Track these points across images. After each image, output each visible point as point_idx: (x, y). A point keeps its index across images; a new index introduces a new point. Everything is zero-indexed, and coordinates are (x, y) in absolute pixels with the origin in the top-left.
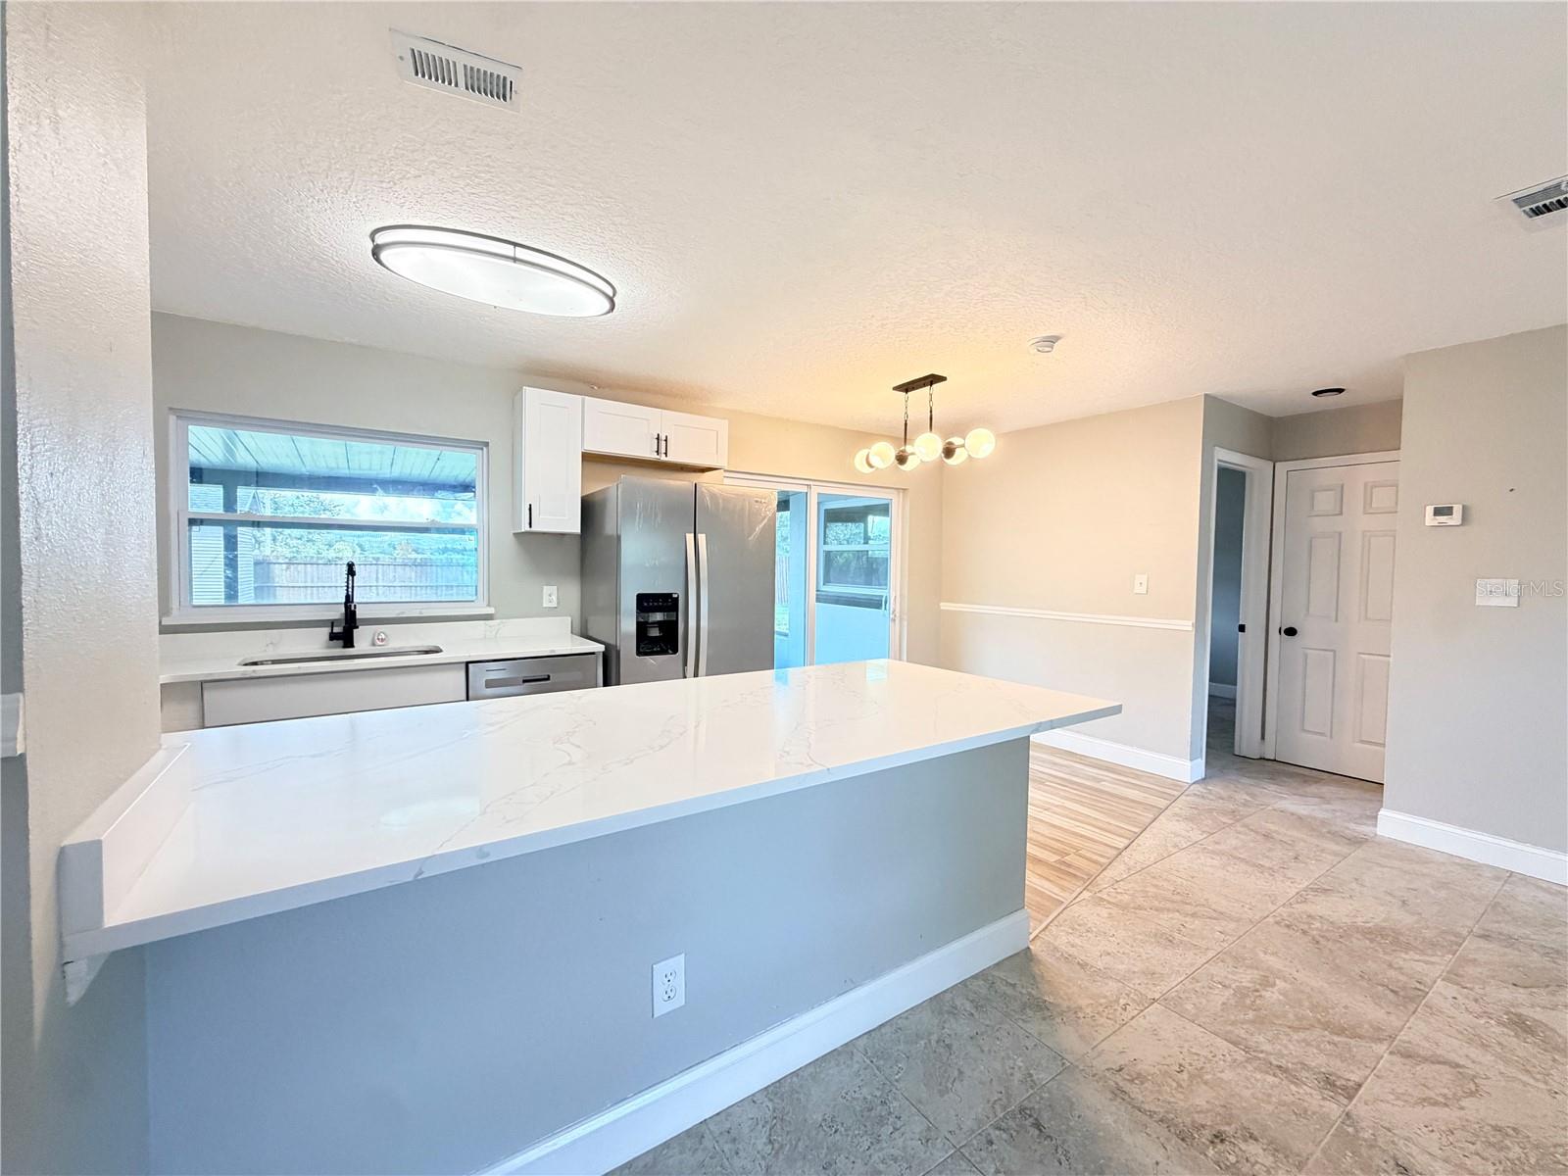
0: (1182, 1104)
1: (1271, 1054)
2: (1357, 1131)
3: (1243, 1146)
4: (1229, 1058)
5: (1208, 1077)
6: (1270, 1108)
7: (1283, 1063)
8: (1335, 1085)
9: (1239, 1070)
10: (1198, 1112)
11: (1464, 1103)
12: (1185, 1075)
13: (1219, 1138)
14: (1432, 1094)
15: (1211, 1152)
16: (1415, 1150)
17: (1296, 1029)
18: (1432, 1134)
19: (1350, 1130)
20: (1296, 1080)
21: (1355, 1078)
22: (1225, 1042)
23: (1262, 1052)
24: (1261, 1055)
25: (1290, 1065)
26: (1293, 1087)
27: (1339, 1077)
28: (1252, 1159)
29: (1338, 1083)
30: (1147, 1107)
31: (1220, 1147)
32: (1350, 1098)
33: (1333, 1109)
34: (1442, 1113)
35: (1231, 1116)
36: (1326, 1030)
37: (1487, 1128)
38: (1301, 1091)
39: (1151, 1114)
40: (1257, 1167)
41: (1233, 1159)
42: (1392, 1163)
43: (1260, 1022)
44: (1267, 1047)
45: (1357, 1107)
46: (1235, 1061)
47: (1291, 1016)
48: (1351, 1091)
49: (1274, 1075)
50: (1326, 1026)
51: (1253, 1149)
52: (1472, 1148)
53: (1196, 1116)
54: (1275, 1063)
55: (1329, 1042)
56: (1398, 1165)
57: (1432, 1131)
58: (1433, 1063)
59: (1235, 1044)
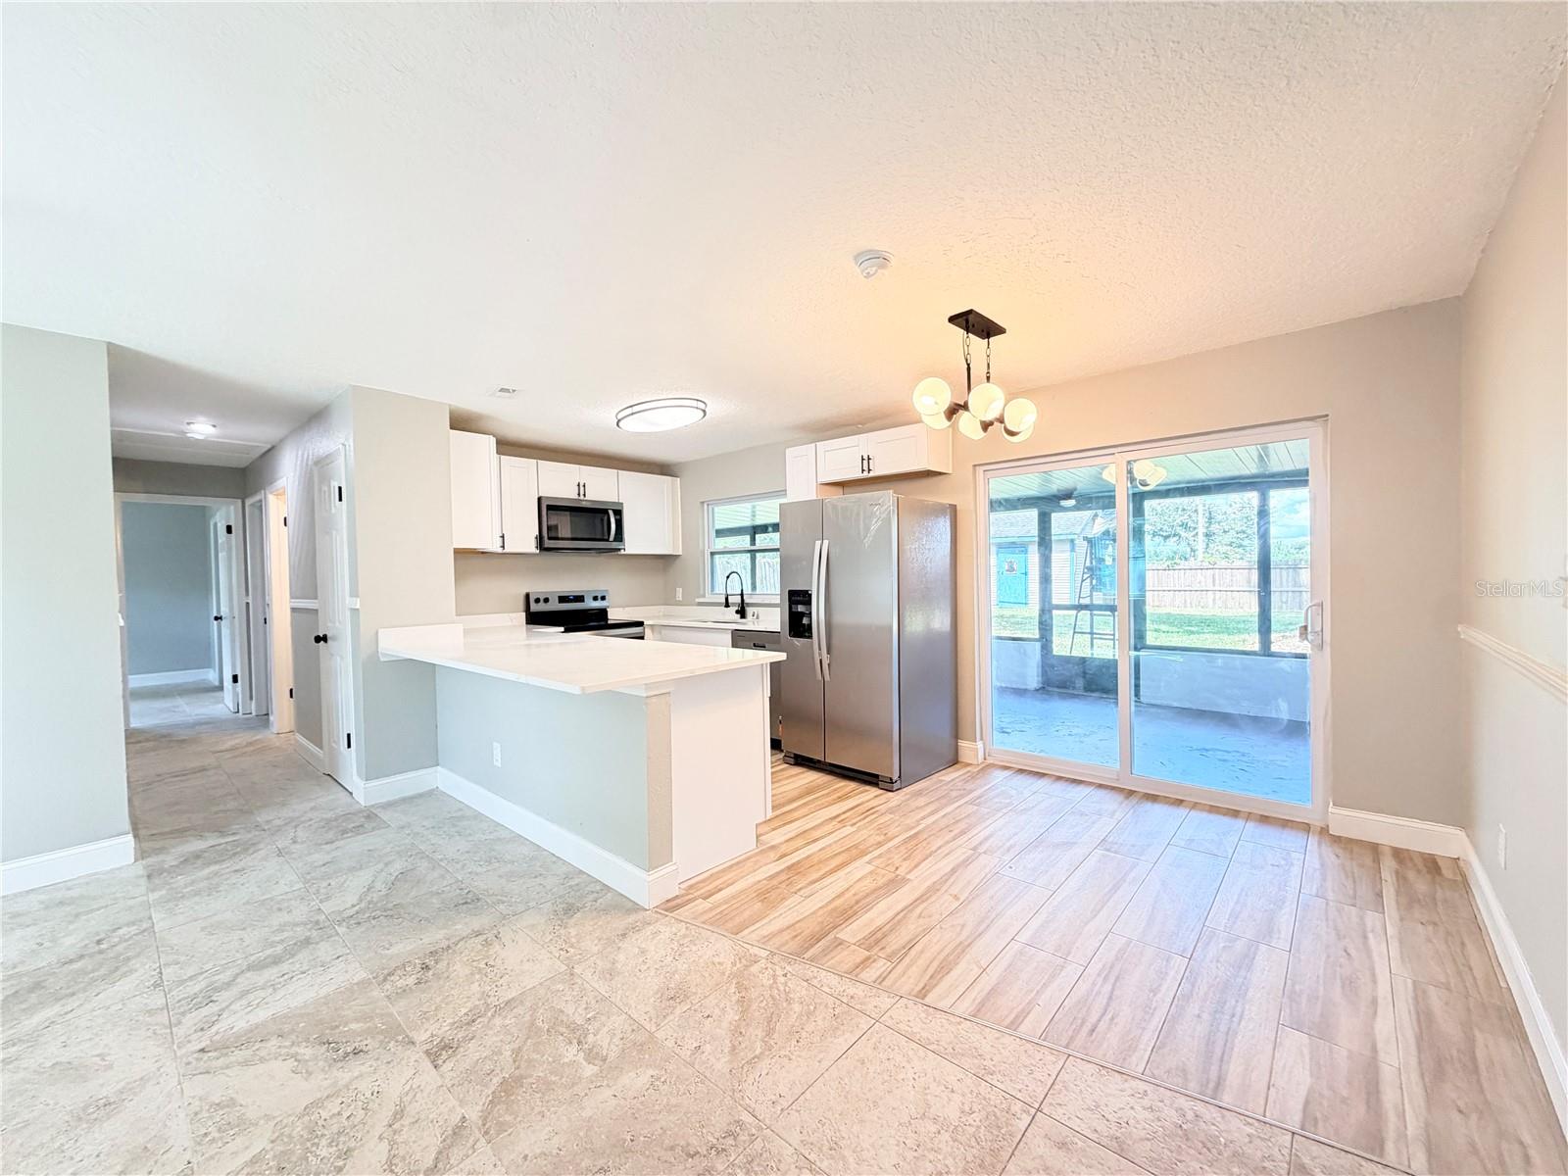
0: (458, 959)
1: (489, 1021)
2: (397, 1042)
3: (414, 977)
4: (492, 994)
5: (477, 977)
6: (437, 1000)
7: (477, 1026)
8: (443, 1049)
9: (478, 996)
10: (448, 964)
11: (384, 1146)
12: (482, 966)
13: (425, 967)
14: (406, 1121)
15: (417, 961)
16: (363, 1069)
17: (517, 1051)
18: (370, 1092)
19: (400, 1038)
21: (446, 1067)
22: (510, 997)
23: (492, 1016)
24: (489, 1015)
25: (474, 1029)
26: (450, 1021)
27: (448, 1057)
28: (404, 978)
29: (444, 1053)
30: (462, 943)
31: (418, 966)
32: (428, 1053)
33: (421, 1036)
34: (386, 1115)
35: (439, 978)
36: (511, 1077)
37: (352, 1144)
38: (445, 1024)
39: (456, 944)
40: (398, 978)
42: (365, 1049)
43: (532, 1029)
44: (498, 1021)
46: (489, 996)
47: (536, 1056)
48: (432, 1055)
49: (466, 1014)
50: (517, 1080)
51: (411, 980)
52: (346, 1114)
54: (479, 1020)
55: (492, 1071)
56: (361, 1051)
57: (372, 1094)
58: (440, 1153)
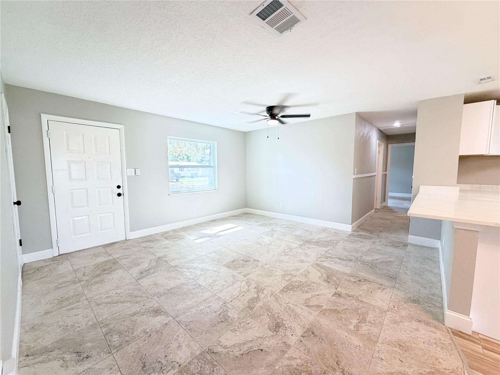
0: (368, 285)
1: (352, 300)
3: (355, 280)
4: (362, 296)
5: (365, 291)
6: (351, 287)
7: (349, 298)
9: (359, 294)
11: (311, 296)
12: (370, 291)
13: (360, 281)
14: (317, 297)
15: (360, 279)
16: (325, 285)
17: (347, 309)
19: (336, 286)
20: (347, 294)
21: (334, 297)
22: (364, 301)
23: (355, 300)
24: (354, 299)
26: (347, 292)
27: (337, 297)
29: (337, 295)
30: (374, 283)
31: (359, 279)
33: (339, 289)
34: (317, 293)
35: (358, 285)
36: (338, 311)
37: (309, 292)
39: (373, 282)
40: (352, 278)
41: (357, 278)
43: (356, 310)
44: (354, 301)
45: (334, 291)
46: (361, 296)
47: (348, 313)
48: (335, 294)
49: (351, 294)
50: (338, 312)
52: (314, 288)
53: (365, 283)
54: (351, 298)
55: (338, 306)
56: (329, 283)
57: (320, 289)
58: (313, 305)
59: (361, 301)
